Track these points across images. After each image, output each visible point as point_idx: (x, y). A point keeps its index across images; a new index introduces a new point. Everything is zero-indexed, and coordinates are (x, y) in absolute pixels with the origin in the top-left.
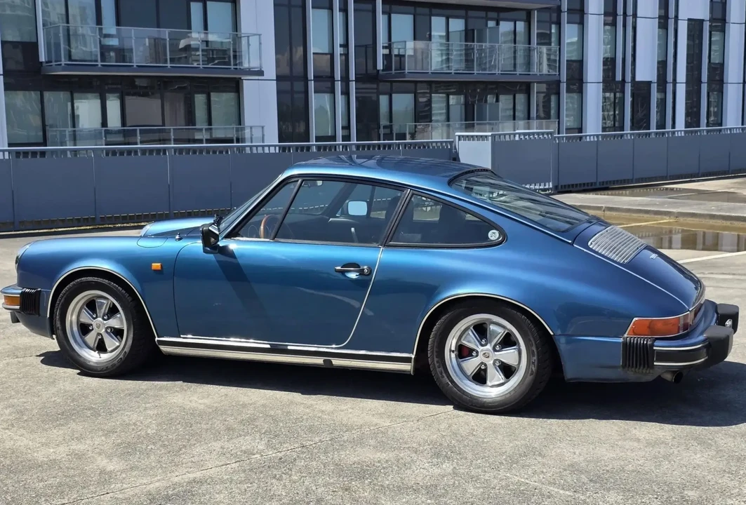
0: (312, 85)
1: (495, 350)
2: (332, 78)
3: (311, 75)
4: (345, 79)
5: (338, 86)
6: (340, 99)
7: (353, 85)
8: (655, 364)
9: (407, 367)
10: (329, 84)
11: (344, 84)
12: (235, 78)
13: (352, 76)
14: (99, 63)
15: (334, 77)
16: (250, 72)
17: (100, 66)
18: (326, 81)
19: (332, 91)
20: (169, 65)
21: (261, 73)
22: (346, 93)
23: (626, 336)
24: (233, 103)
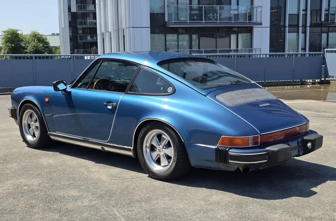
0: (287, 29)
1: (163, 148)
2: (298, 26)
3: (287, 25)
4: (305, 26)
5: (301, 29)
6: (301, 36)
7: (308, 29)
8: (229, 161)
9: (131, 153)
10: (296, 29)
11: (304, 28)
12: (250, 27)
13: (308, 24)
14: (188, 22)
15: (299, 25)
16: (257, 24)
17: (188, 23)
18: (294, 27)
19: (298, 32)
20: (218, 21)
21: (261, 24)
22: (304, 32)
23: (218, 145)
24: (249, 37)
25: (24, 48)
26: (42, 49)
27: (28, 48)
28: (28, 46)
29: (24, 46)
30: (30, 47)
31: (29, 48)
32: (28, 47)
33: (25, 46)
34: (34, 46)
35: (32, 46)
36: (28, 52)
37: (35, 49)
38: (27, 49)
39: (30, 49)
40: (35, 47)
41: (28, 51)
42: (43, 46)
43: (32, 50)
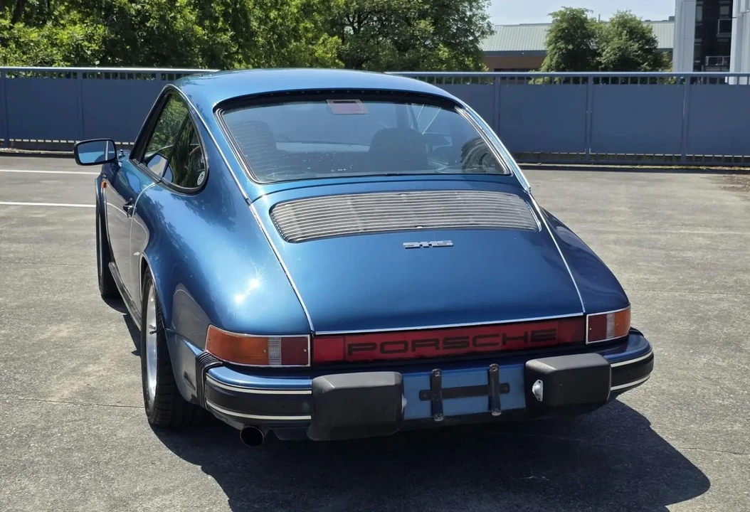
8: (207, 402)
23: (206, 349)
25: (596, 54)
26: (638, 56)
27: (604, 53)
28: (605, 48)
29: (595, 48)
30: (608, 50)
31: (607, 52)
32: (604, 51)
33: (598, 49)
34: (618, 48)
35: (614, 49)
36: (603, 62)
37: (620, 55)
38: (600, 55)
39: (608, 55)
40: (620, 51)
41: (603, 60)
42: (639, 49)
43: (613, 57)
